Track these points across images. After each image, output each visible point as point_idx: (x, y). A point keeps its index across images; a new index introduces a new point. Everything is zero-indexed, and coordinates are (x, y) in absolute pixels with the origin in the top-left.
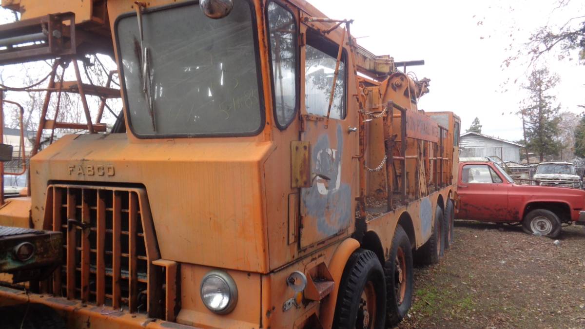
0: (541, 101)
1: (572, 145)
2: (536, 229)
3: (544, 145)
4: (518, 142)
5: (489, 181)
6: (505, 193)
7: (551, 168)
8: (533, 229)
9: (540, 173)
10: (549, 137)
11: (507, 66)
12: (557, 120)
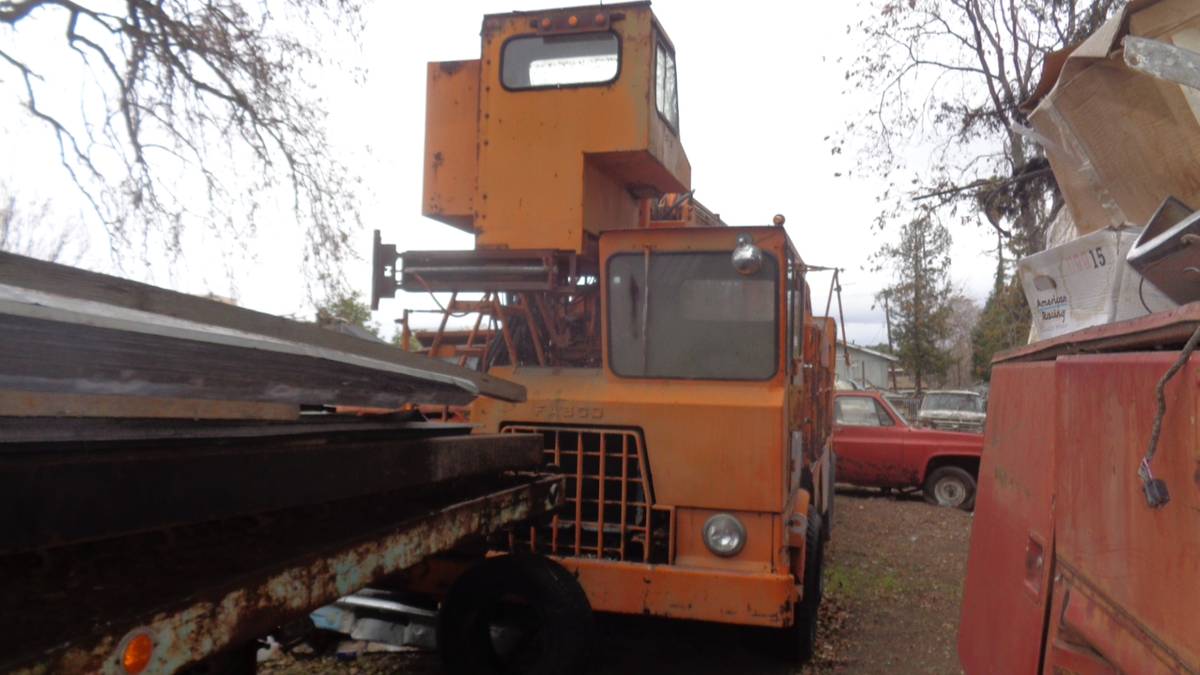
0: (918, 277)
1: (968, 356)
2: (942, 498)
3: (922, 356)
4: (875, 348)
5: (875, 423)
6: (898, 441)
7: (943, 401)
8: (938, 498)
9: (927, 409)
10: (931, 343)
11: (882, 227)
12: (945, 311)
